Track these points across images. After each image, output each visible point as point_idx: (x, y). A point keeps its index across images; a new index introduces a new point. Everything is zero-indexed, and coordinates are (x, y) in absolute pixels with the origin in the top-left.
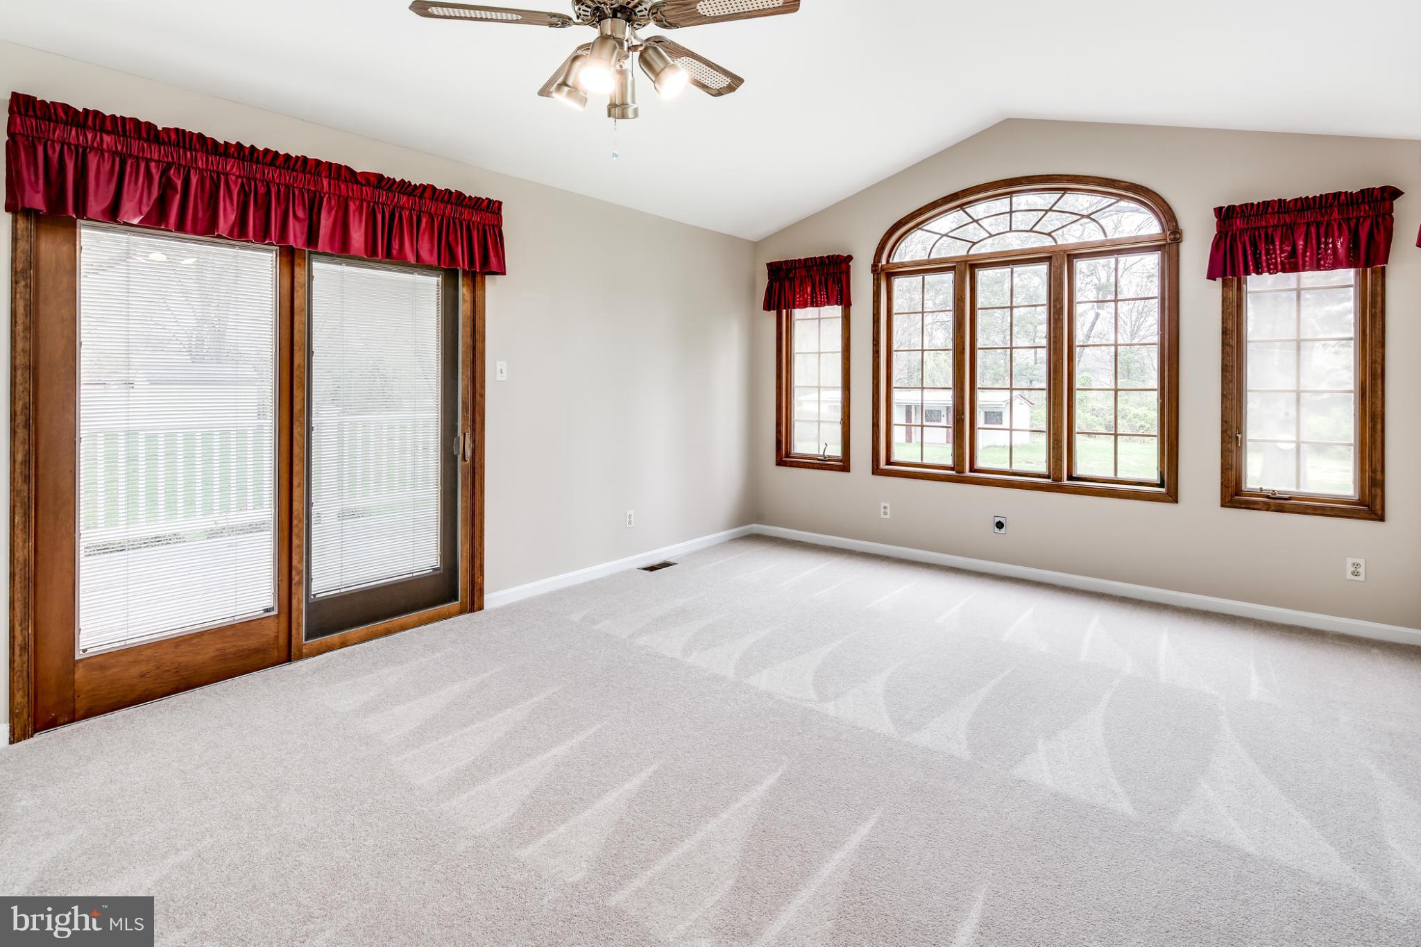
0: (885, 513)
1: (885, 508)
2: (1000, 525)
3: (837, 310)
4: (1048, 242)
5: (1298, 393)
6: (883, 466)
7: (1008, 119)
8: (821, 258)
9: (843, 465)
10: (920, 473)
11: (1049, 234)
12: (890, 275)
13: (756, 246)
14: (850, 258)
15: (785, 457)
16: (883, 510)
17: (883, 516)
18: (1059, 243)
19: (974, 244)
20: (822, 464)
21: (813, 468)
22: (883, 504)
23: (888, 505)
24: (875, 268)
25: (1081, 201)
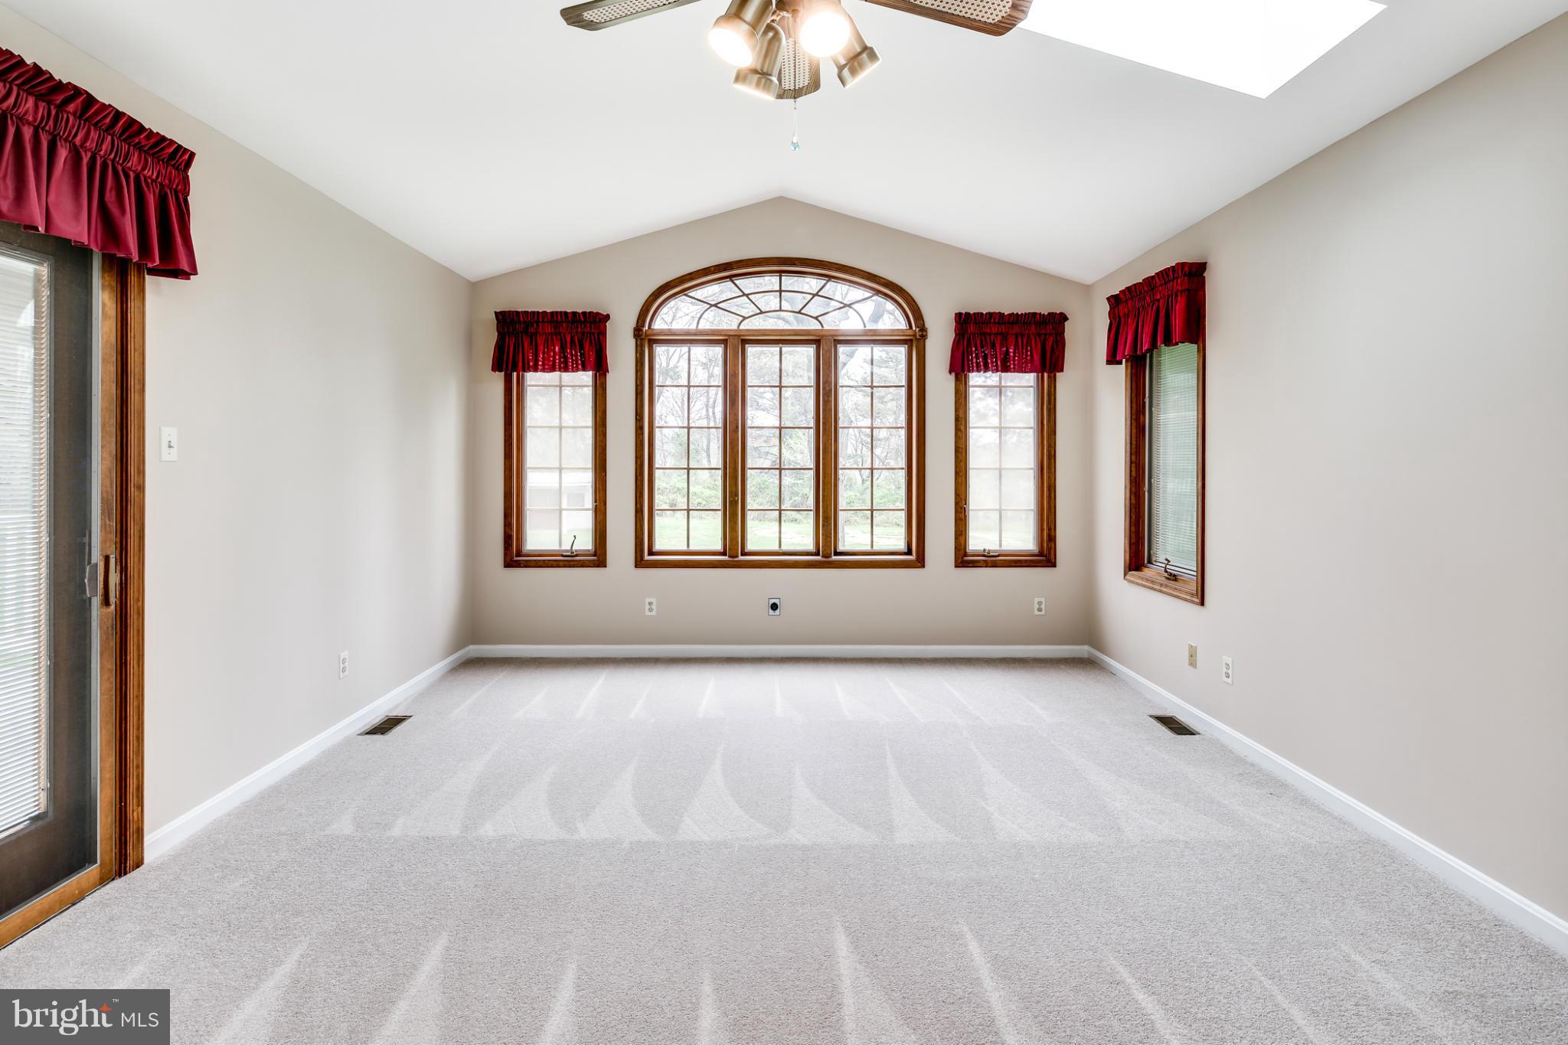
0: (651, 610)
1: (650, 604)
2: (774, 607)
3: (586, 377)
4: (814, 325)
5: (1000, 470)
6: (645, 556)
7: (781, 197)
8: (574, 313)
9: (598, 558)
10: (688, 561)
11: (816, 318)
12: (653, 342)
13: (475, 288)
14: (607, 317)
15: (515, 556)
16: (647, 607)
17: (648, 613)
18: (826, 327)
19: (745, 318)
20: (569, 560)
21: (558, 566)
22: (648, 600)
23: (653, 600)
24: (638, 332)
25: (840, 291)
